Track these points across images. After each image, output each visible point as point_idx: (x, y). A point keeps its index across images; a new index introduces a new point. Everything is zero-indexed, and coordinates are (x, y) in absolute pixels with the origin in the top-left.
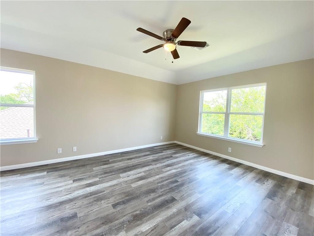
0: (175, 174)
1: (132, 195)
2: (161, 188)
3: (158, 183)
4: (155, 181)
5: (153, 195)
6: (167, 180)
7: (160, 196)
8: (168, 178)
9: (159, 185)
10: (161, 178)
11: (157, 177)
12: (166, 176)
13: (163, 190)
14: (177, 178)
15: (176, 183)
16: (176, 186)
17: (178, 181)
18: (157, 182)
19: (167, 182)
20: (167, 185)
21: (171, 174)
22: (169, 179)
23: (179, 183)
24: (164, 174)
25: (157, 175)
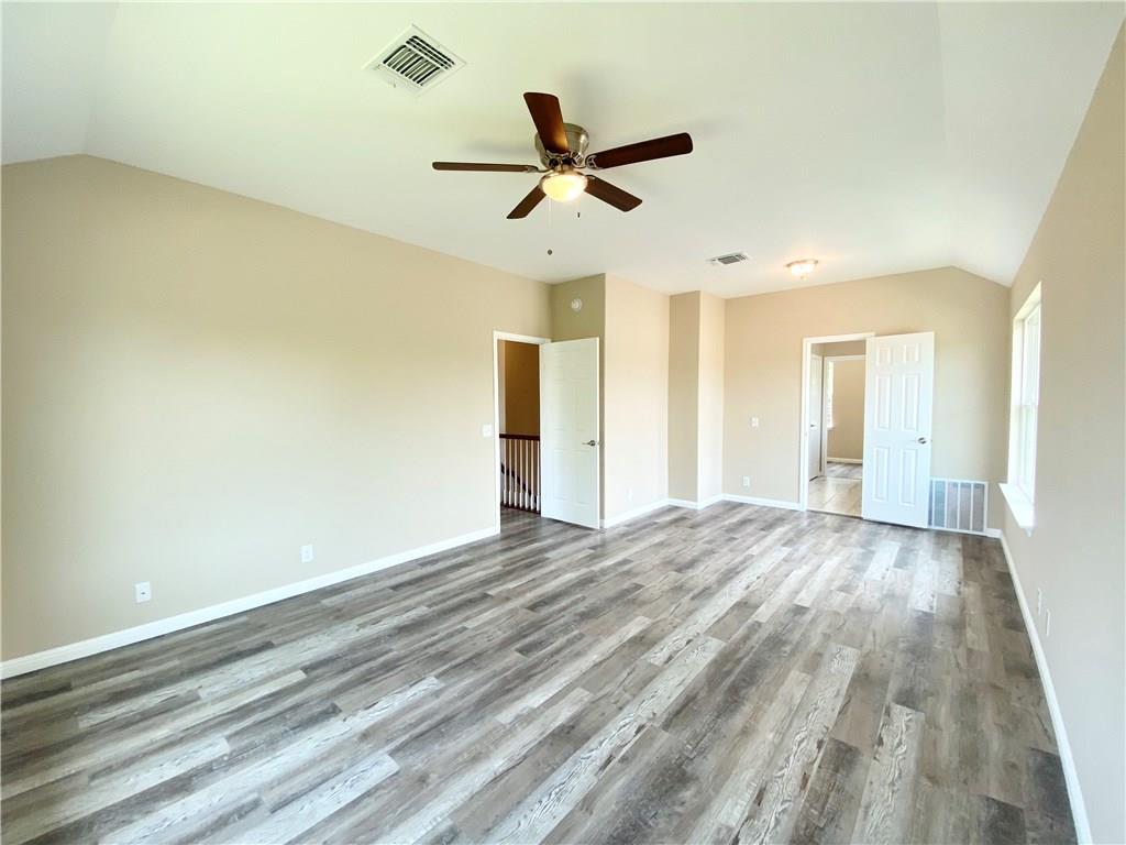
0: (528, 684)
1: (625, 604)
2: (567, 624)
3: (581, 636)
4: (594, 641)
5: (581, 608)
6: (558, 651)
7: (564, 609)
8: (556, 658)
9: (576, 632)
10: (578, 655)
11: (594, 656)
12: (565, 663)
13: (562, 621)
14: (521, 665)
15: (526, 645)
16: (525, 636)
17: (520, 651)
18: (585, 639)
19: (557, 644)
20: (552, 635)
21: (547, 679)
22: (552, 654)
23: (518, 645)
24: (576, 674)
25: (601, 663)
